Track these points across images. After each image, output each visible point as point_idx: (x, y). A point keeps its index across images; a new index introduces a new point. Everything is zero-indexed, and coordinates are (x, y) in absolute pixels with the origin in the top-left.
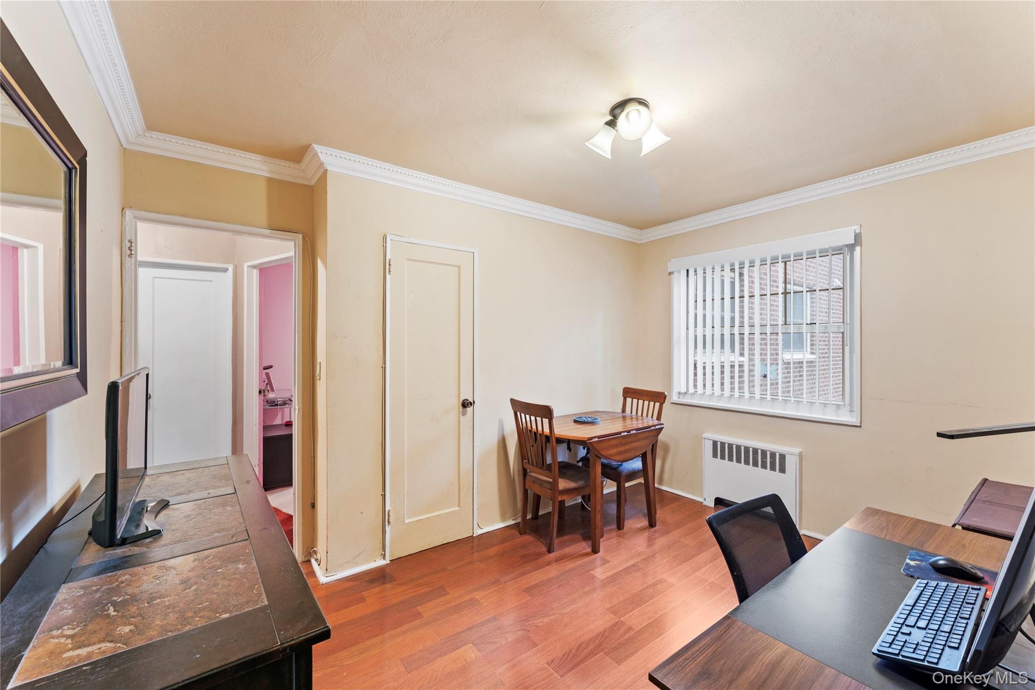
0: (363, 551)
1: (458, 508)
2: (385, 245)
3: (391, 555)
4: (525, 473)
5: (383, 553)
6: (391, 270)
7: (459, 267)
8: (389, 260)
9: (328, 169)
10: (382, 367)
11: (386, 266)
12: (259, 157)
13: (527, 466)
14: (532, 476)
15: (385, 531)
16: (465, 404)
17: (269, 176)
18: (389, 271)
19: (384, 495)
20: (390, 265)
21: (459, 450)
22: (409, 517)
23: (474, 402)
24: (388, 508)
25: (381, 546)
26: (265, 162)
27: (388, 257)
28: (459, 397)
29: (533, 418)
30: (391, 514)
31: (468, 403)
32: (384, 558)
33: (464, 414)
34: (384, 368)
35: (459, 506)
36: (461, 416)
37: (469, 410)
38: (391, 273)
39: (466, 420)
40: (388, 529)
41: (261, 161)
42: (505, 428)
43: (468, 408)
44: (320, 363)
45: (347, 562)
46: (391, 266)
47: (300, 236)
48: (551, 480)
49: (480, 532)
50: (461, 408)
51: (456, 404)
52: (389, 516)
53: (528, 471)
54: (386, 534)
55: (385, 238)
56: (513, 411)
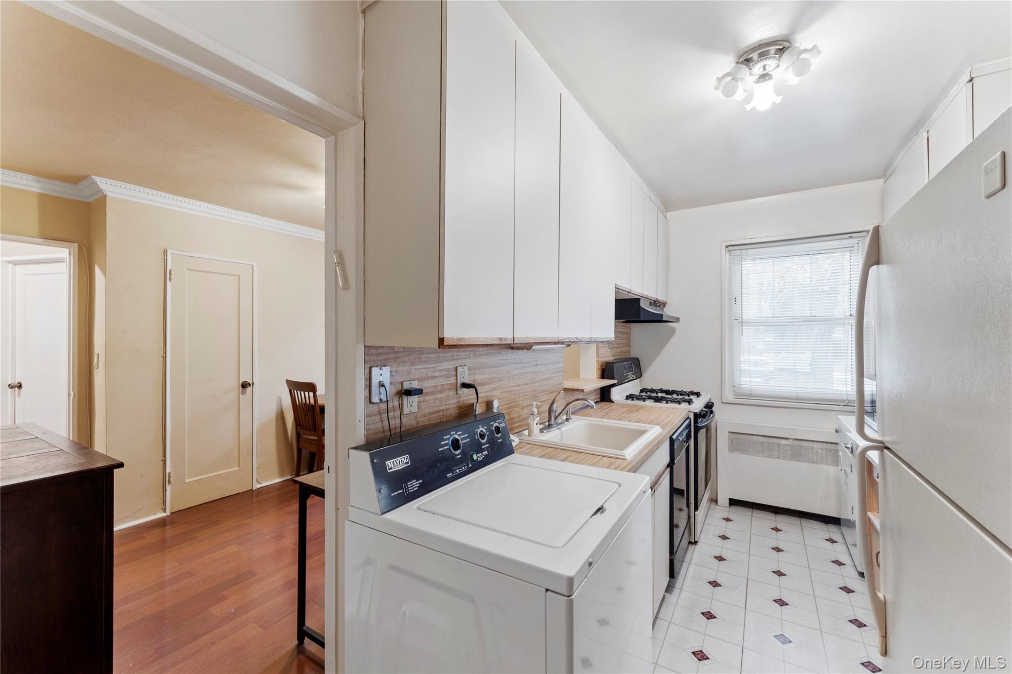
0: (144, 507)
1: (238, 468)
2: (165, 258)
3: (171, 508)
4: (298, 436)
5: (164, 507)
6: (172, 278)
7: (239, 276)
8: (170, 270)
9: (108, 194)
10: (163, 357)
11: (166, 275)
12: (30, 177)
13: (300, 431)
14: (304, 438)
15: (166, 489)
16: (244, 385)
17: (40, 192)
18: (170, 279)
19: (165, 460)
20: (170, 274)
21: (239, 422)
22: (189, 478)
23: (253, 384)
24: (168, 471)
25: (162, 502)
26: (37, 181)
27: (169, 268)
28: (239, 380)
29: (307, 393)
30: (172, 475)
31: (247, 384)
32: (165, 511)
33: (244, 393)
34: (165, 358)
35: (239, 466)
36: (241, 395)
37: (249, 389)
38: (172, 280)
39: (245, 398)
40: (168, 488)
41: (33, 180)
42: (283, 403)
43: (247, 389)
44: (98, 354)
45: (127, 517)
46: (172, 275)
47: (76, 245)
48: (316, 438)
49: (259, 486)
50: (241, 388)
51: (235, 385)
52: (169, 476)
53: (302, 434)
54: (167, 492)
55: (165, 252)
56: (288, 389)
